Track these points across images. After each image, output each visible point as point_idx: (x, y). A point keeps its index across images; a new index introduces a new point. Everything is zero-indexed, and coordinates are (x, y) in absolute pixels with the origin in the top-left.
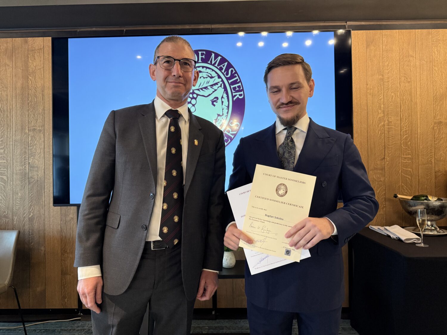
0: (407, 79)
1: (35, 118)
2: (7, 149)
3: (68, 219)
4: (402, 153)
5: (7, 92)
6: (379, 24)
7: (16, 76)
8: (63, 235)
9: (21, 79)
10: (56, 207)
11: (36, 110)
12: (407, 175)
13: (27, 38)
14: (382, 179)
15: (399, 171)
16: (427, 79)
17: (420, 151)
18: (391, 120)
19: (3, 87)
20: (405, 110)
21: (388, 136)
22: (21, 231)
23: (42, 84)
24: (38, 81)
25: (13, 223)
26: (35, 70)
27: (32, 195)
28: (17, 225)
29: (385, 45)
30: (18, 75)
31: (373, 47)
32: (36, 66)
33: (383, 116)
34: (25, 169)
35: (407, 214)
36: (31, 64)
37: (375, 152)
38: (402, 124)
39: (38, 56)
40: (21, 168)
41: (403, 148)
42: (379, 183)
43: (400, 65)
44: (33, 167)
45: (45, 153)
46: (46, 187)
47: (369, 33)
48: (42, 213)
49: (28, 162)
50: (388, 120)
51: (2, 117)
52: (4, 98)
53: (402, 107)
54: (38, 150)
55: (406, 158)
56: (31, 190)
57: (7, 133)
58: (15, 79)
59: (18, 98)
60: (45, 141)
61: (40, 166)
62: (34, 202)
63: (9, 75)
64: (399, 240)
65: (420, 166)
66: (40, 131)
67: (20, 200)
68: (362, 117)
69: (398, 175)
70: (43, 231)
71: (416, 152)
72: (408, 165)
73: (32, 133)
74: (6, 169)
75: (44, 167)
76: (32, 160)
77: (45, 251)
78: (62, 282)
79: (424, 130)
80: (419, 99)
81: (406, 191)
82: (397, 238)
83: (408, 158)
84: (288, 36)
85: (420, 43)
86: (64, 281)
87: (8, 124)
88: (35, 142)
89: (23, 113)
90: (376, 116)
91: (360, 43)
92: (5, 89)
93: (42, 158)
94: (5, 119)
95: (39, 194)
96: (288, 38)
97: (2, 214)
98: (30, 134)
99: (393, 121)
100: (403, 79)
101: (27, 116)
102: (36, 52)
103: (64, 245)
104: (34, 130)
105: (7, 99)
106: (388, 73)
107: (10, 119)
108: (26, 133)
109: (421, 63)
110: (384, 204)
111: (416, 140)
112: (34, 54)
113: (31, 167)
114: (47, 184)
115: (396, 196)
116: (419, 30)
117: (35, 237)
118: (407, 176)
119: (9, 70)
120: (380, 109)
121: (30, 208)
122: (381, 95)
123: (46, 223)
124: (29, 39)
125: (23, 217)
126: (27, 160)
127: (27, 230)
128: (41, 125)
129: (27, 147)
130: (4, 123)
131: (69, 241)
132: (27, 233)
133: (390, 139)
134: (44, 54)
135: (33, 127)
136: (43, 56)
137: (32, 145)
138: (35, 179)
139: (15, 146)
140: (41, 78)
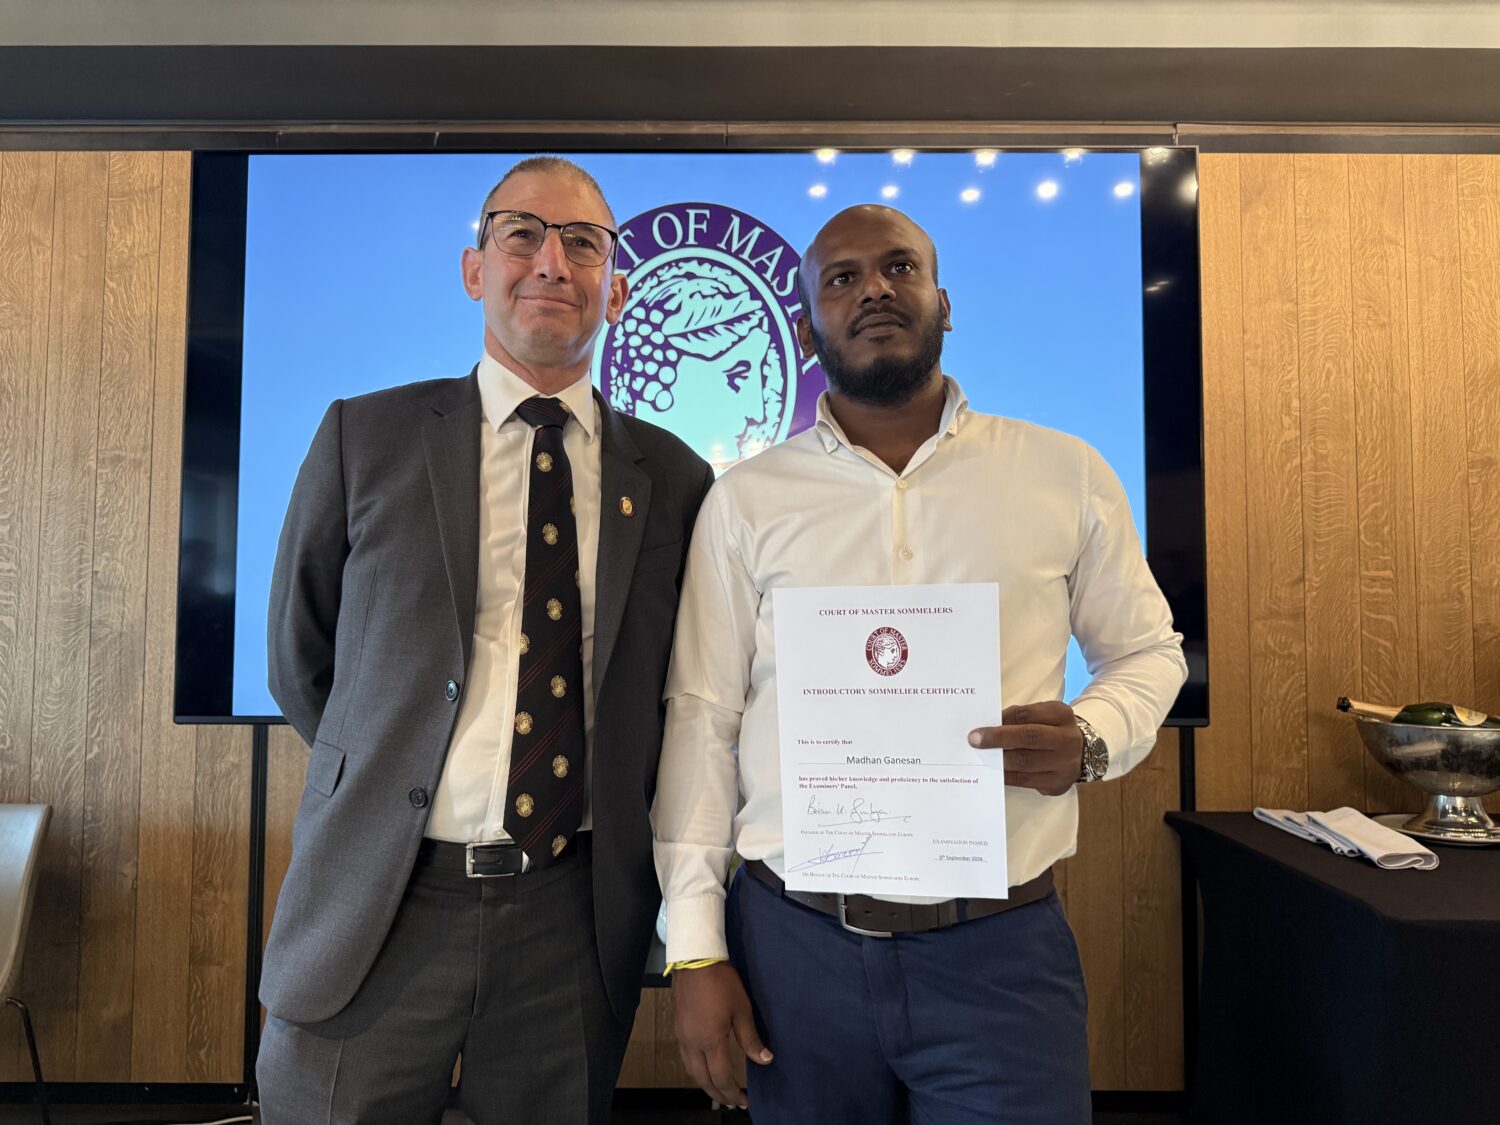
0: (1376, 314)
1: (121, 420)
2: (22, 522)
3: (221, 767)
4: (1362, 563)
5: (30, 331)
6: (1282, 132)
7: (63, 276)
8: (202, 824)
9: (81, 290)
10: (184, 726)
11: (126, 393)
12: (1379, 637)
13: (106, 153)
14: (1296, 649)
15: (1353, 621)
16: (1443, 318)
17: (1422, 556)
18: (1326, 451)
19: (17, 315)
20: (1371, 418)
21: (1315, 506)
22: (55, 808)
23: (151, 306)
24: (138, 296)
25: (30, 778)
26: (128, 259)
27: (99, 682)
28: (44, 788)
29: (1303, 202)
30: (69, 274)
31: (1265, 209)
32: (133, 245)
33: (1296, 439)
34: (80, 594)
35: (1380, 768)
36: (115, 240)
37: (1271, 556)
38: (1362, 465)
39: (143, 210)
40: (67, 589)
41: (1363, 542)
42: (1284, 664)
43: (1354, 269)
44: (109, 587)
45: (152, 541)
46: (151, 656)
47: (1249, 160)
48: (132, 746)
49: (91, 570)
50: (1315, 451)
51: (9, 416)
52: (18, 350)
53: (1361, 407)
54: (128, 530)
55: (1374, 580)
56: (98, 664)
57: (25, 469)
58: (60, 287)
59: (67, 352)
60: (153, 499)
61: (131, 585)
62: (106, 706)
63: (39, 274)
64: (1361, 859)
65: (1422, 608)
66: (137, 464)
67: (57, 700)
68: (1228, 439)
69: (1350, 636)
70: (134, 811)
71: (1408, 560)
72: (1383, 603)
73: (107, 471)
75: (147, 590)
76: (104, 562)
77: (136, 878)
78: (190, 989)
79: (1435, 487)
80: (1417, 381)
81: (1377, 692)
82: (1351, 852)
83: (1384, 579)
84: (980, 168)
85: (1418, 198)
86: (197, 984)
87: (27, 440)
88: (117, 501)
89: (82, 404)
90: (1273, 437)
91: (1219, 194)
92: (24, 321)
93: (139, 559)
94: (19, 422)
95: (123, 682)
96: (981, 171)
98: (101, 474)
99: (1331, 452)
100: (1363, 313)
101: (94, 415)
102: (134, 199)
103: (203, 857)
104: (118, 460)
105: (30, 355)
106: (1315, 296)
107: (37, 421)
108: (86, 472)
109: (1423, 263)
110: (1303, 736)
111: (1410, 518)
112: (130, 206)
113: (101, 587)
114: (153, 646)
115: (1344, 706)
116: (1413, 155)
117: (104, 830)
118: (1381, 641)
119: (41, 257)
120: (1289, 414)
121: (90, 728)
122: (1291, 368)
123: (143, 780)
124: (115, 156)
125: (66, 758)
126: (87, 561)
127: (77, 803)
128: (142, 444)
129: (91, 518)
130: (14, 437)
131: (222, 845)
132: (75, 816)
133: (1322, 513)
134: (164, 206)
135: (114, 450)
136: (158, 214)
137: (106, 511)
138: (111, 628)
139: (48, 514)
140: (148, 283)
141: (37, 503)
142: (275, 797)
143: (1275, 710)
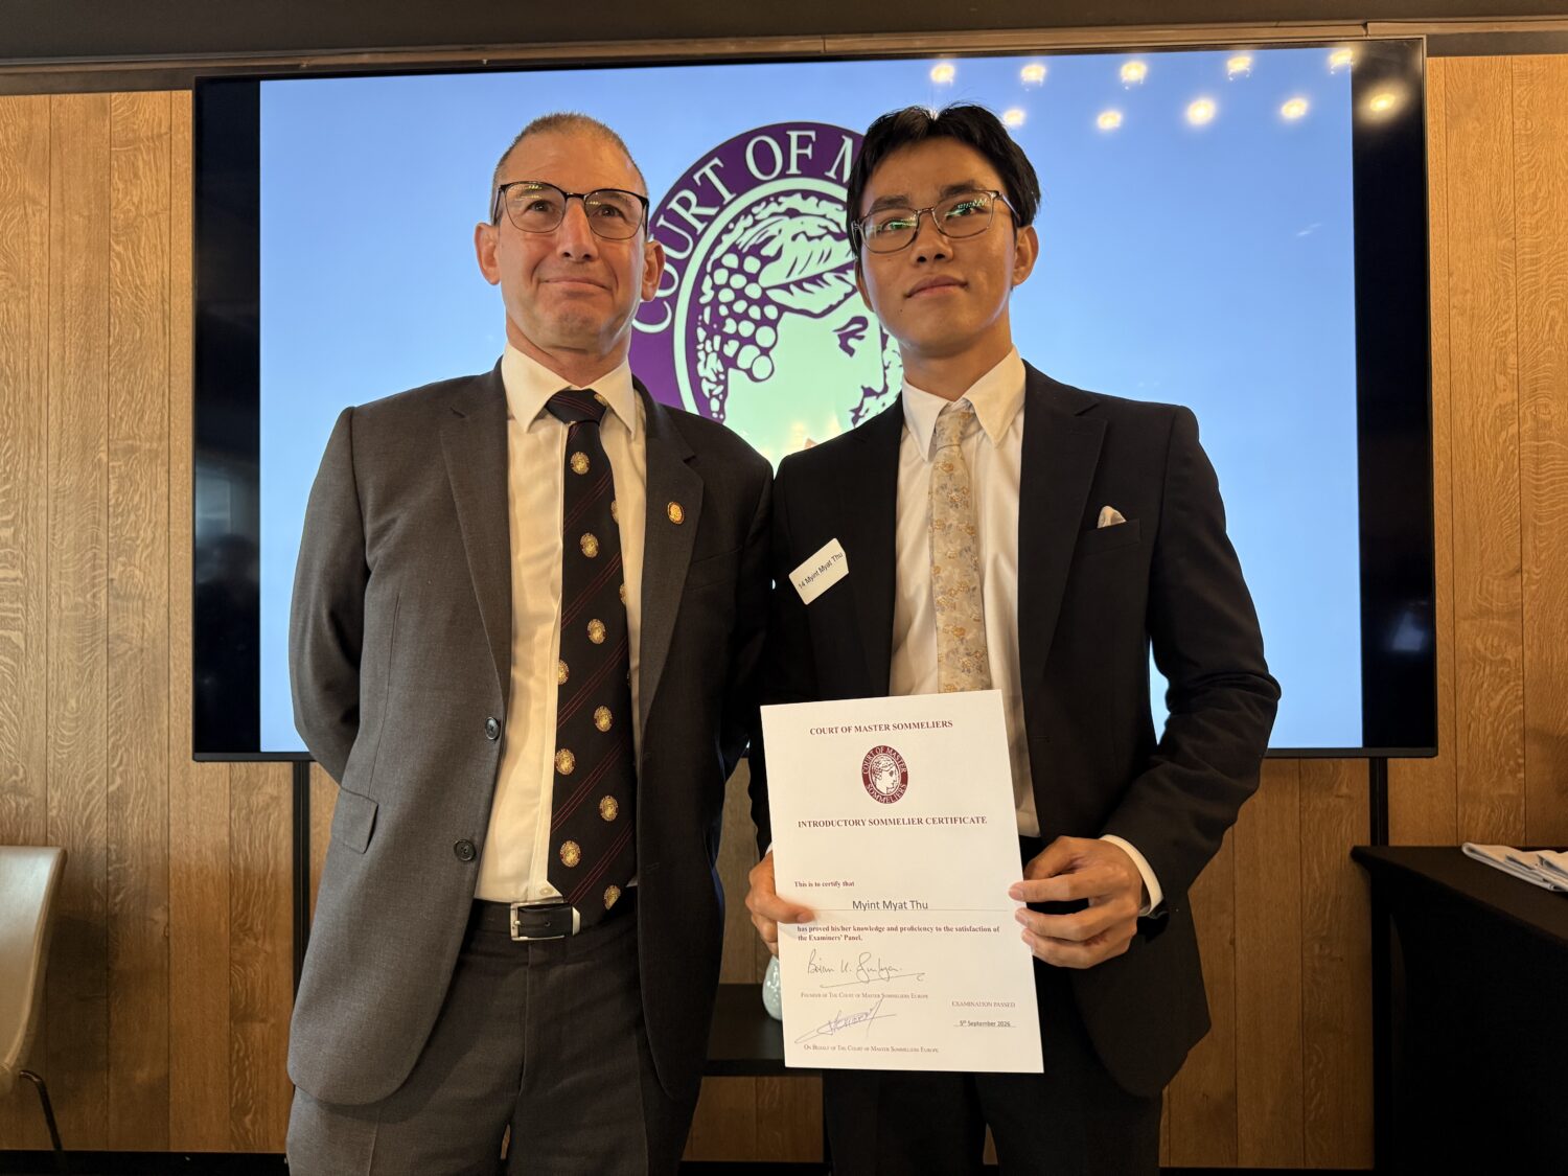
1: (133, 405)
3: (259, 800)
5: (28, 304)
6: (1497, 30)
7: (63, 239)
8: (239, 864)
9: (84, 255)
11: (138, 373)
13: (107, 95)
14: (1511, 654)
18: (1548, 418)
19: (13, 286)
21: (1534, 482)
22: (73, 850)
23: (163, 272)
24: (148, 261)
25: (47, 814)
26: (135, 218)
27: (119, 704)
28: (62, 825)
29: (1523, 114)
30: (70, 238)
31: (1478, 125)
32: (141, 202)
33: (1513, 402)
34: (95, 605)
36: (120, 196)
37: (1481, 544)
39: (150, 161)
40: (80, 600)
42: (1496, 671)
44: (127, 597)
45: (172, 543)
46: (176, 674)
47: (1457, 65)
48: (158, 776)
49: (105, 577)
50: (1535, 416)
51: (9, 403)
52: (16, 327)
54: (145, 531)
56: (117, 685)
57: (28, 464)
58: (60, 254)
59: (71, 328)
60: (172, 495)
61: (151, 594)
62: (128, 732)
63: (37, 239)
66: (154, 455)
67: (73, 725)
70: (163, 849)
73: (119, 463)
74: (20, 606)
75: (169, 597)
76: (120, 568)
77: (168, 925)
86: (239, 1043)
87: (30, 429)
88: (132, 499)
90: (1485, 400)
92: (21, 293)
93: (159, 563)
94: (20, 409)
95: (146, 704)
97: (6, 780)
98: (113, 467)
99: (1556, 417)
101: (103, 399)
102: (140, 148)
103: (241, 902)
104: (132, 450)
105: (29, 332)
106: (1536, 229)
107: (40, 409)
108: (98, 465)
110: (1519, 756)
112: (135, 156)
113: (118, 596)
114: (178, 663)
117: (131, 870)
119: (37, 218)
121: (111, 756)
122: (1507, 316)
123: (172, 815)
124: (116, 98)
125: (86, 790)
126: (101, 567)
127: (99, 841)
128: (158, 432)
129: (104, 519)
130: (15, 426)
131: (262, 889)
132: (99, 856)
133: (1541, 492)
134: (173, 156)
135: (128, 439)
136: (167, 165)
137: (120, 510)
138: (130, 643)
139: (55, 515)
140: (159, 247)
141: (42, 502)
142: (319, 834)
143: (1485, 728)
